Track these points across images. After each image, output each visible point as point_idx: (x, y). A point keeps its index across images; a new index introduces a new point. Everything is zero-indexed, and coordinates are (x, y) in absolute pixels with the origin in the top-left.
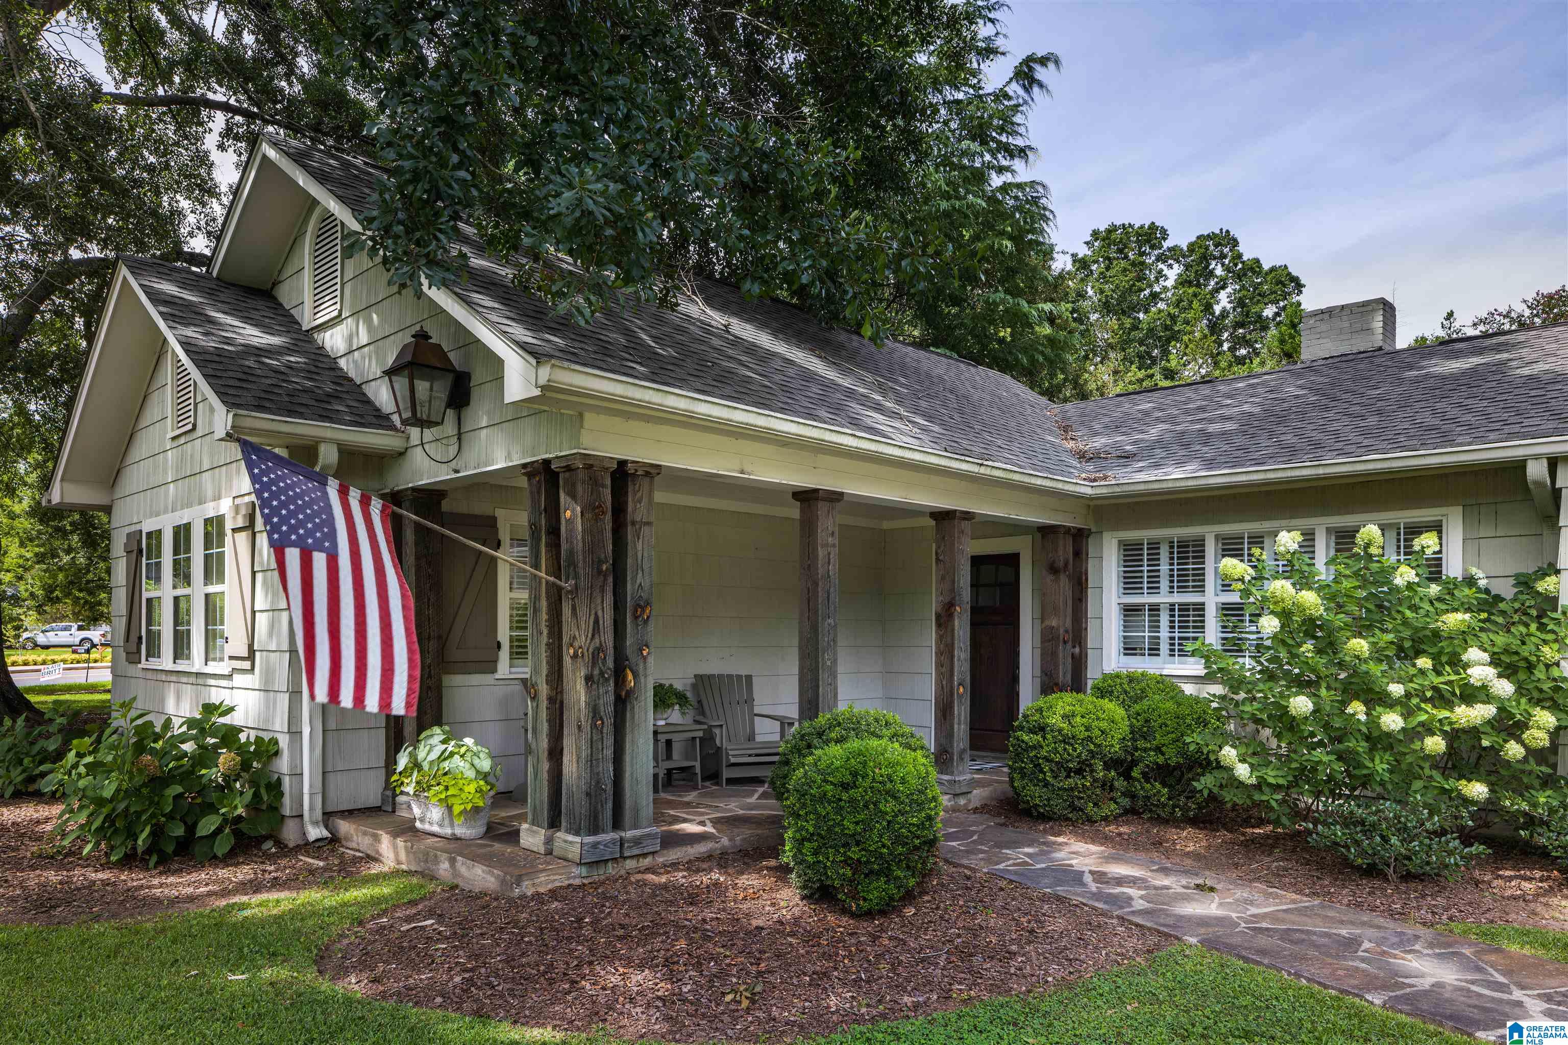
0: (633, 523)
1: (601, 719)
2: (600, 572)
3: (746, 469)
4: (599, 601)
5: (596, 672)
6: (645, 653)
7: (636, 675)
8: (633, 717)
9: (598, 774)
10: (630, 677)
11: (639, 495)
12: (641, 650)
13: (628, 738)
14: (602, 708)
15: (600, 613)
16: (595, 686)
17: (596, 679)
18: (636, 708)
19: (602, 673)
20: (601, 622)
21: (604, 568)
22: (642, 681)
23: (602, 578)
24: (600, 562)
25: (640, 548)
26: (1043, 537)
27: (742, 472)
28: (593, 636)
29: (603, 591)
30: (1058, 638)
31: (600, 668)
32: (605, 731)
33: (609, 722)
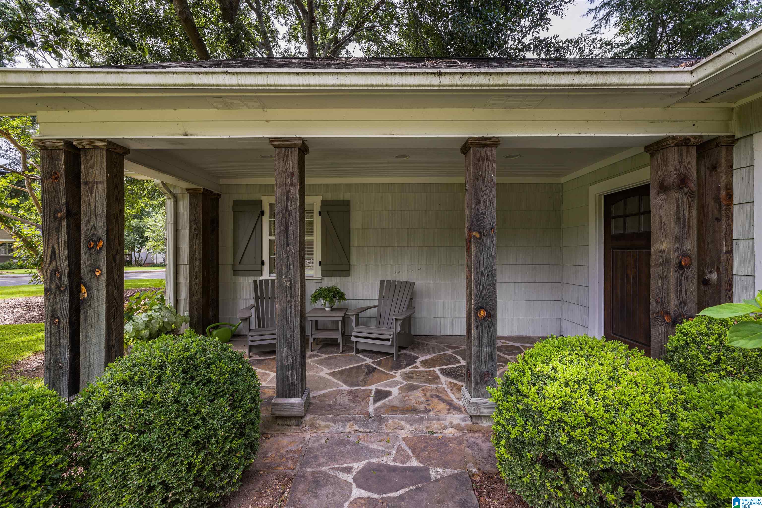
0: (87, 183)
1: (58, 318)
2: (55, 218)
3: (189, 132)
4: (55, 238)
5: (53, 286)
6: (98, 274)
7: (88, 289)
8: (86, 319)
9: (56, 355)
10: (84, 290)
11: (91, 162)
12: (94, 272)
13: (82, 333)
14: (59, 312)
15: (56, 247)
16: (52, 296)
17: (53, 291)
18: (89, 313)
19: (58, 287)
20: (57, 252)
21: (59, 215)
22: (95, 293)
23: (57, 222)
24: (56, 212)
25: (93, 199)
26: (652, 155)
27: (186, 135)
28: (51, 262)
29: (58, 231)
30: (669, 262)
31: (57, 284)
32: (61, 326)
33: (65, 321)
